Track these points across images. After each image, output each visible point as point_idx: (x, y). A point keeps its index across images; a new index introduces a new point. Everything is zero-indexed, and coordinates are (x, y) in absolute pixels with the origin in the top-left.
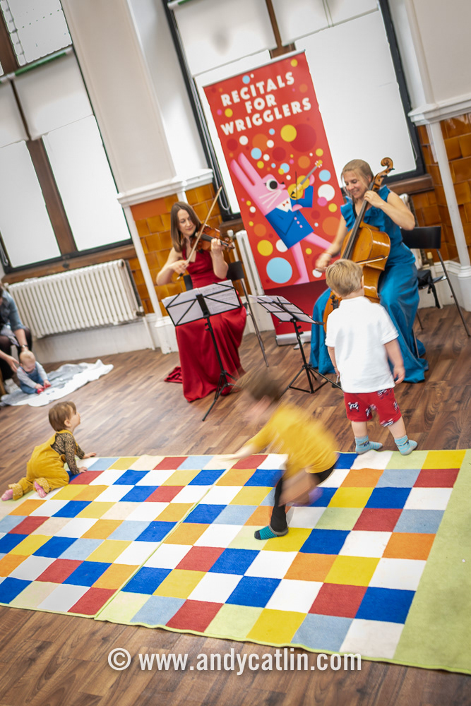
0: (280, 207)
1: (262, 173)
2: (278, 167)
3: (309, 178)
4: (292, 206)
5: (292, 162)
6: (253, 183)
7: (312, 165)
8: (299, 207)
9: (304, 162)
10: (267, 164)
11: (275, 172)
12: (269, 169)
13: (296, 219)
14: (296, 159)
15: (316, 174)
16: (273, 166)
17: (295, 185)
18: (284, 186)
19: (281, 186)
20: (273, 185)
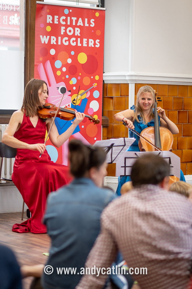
2: (70, 79)
3: (87, 93)
5: (79, 78)
6: (50, 85)
7: (91, 85)
9: (86, 81)
10: (63, 74)
11: (67, 82)
12: (63, 78)
14: (82, 77)
15: (92, 92)
16: (67, 77)
17: (77, 95)
19: (68, 93)
20: (63, 91)
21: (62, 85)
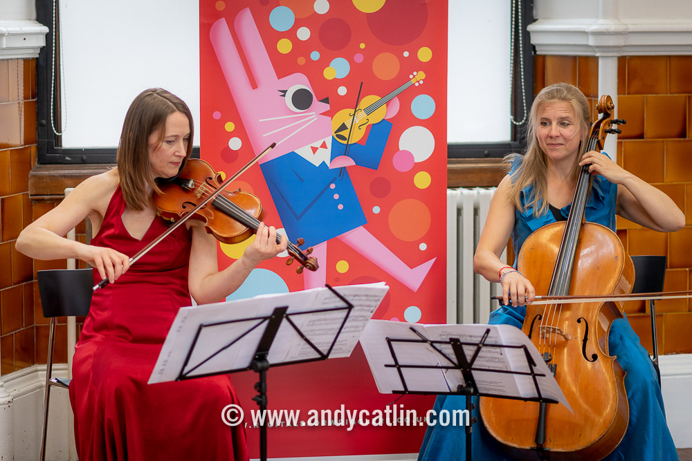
0: (305, 152)
1: (283, 66)
2: (325, 62)
3: (388, 103)
4: (333, 156)
5: (359, 58)
6: (254, 84)
7: (403, 77)
8: (347, 162)
9: (385, 66)
10: (300, 48)
11: (314, 72)
12: (301, 61)
13: (333, 186)
14: (370, 55)
15: (406, 98)
16: (315, 56)
17: (352, 111)
18: (326, 107)
19: (319, 107)
20: (302, 100)
21: (298, 82)
